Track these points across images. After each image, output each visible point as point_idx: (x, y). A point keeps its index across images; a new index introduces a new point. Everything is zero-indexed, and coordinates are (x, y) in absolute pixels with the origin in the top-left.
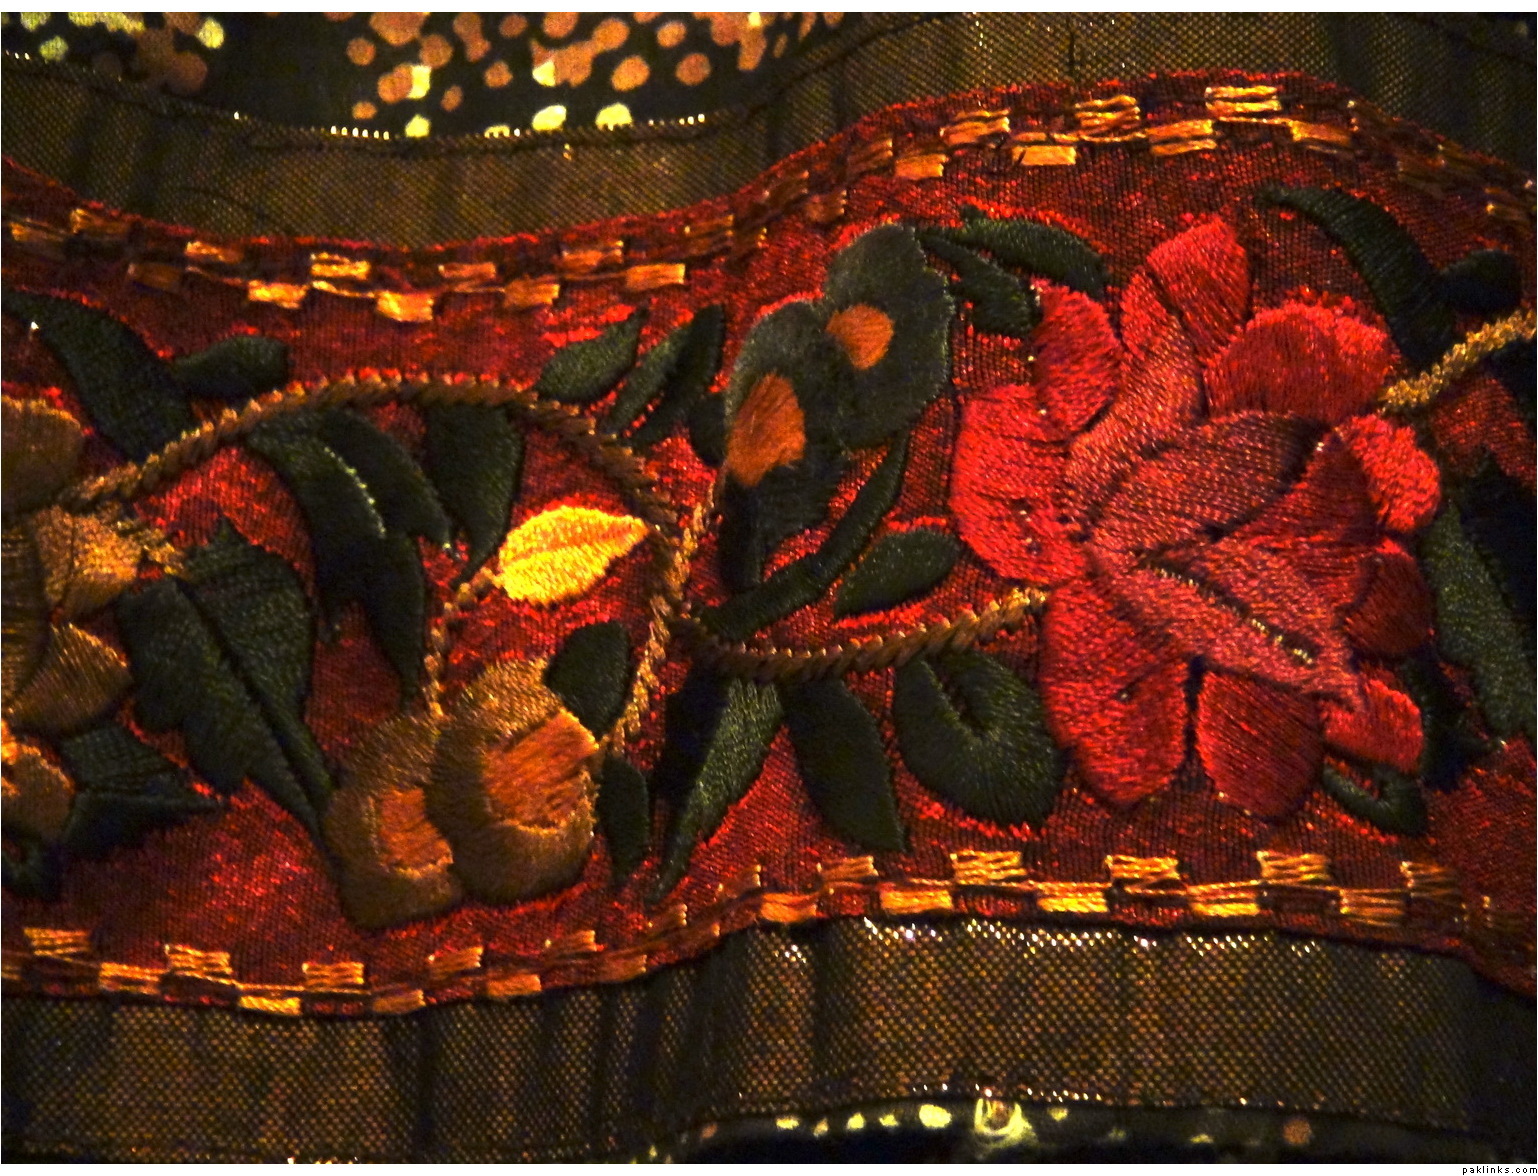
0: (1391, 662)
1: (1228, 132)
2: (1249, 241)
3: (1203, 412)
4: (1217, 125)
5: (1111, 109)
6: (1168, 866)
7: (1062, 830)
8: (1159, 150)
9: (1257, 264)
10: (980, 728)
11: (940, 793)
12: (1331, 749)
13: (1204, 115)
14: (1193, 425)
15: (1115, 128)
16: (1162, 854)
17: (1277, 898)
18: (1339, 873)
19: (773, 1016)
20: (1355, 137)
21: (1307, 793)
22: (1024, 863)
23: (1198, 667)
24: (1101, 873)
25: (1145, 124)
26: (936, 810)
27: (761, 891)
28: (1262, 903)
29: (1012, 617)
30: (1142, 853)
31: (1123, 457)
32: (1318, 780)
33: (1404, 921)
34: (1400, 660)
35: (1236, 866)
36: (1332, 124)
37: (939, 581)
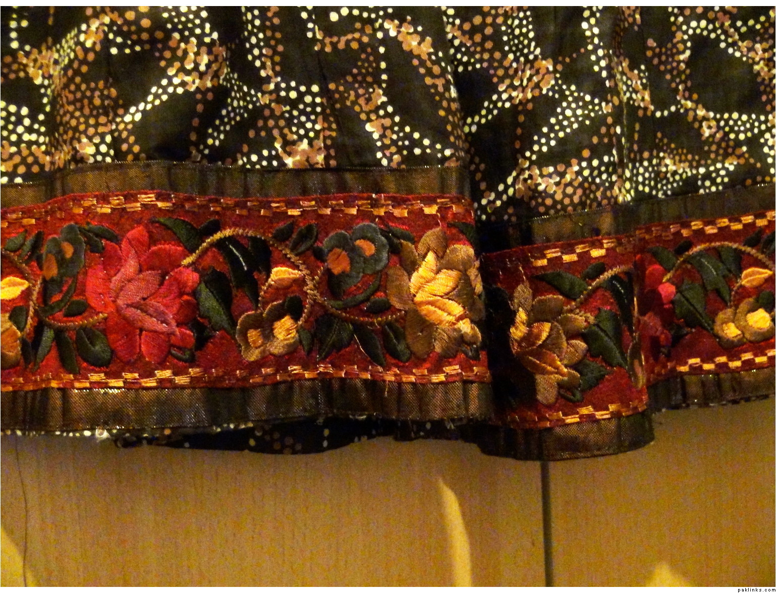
0: (186, 324)
1: (143, 205)
2: (149, 232)
3: (141, 271)
4: (141, 204)
5: (118, 199)
6: (136, 375)
7: (113, 367)
8: (128, 210)
9: (151, 236)
10: (94, 346)
11: (85, 360)
12: (173, 346)
13: (138, 202)
14: (138, 274)
15: (119, 204)
16: (135, 372)
17: (161, 381)
18: (176, 374)
19: (54, 409)
20: (173, 204)
21: (167, 356)
22: (105, 375)
23: (141, 330)
24: (122, 377)
25: (125, 203)
26: (85, 364)
27: (50, 379)
28: (157, 382)
29: (100, 320)
30: (131, 372)
31: (123, 282)
32: (169, 353)
33: (190, 382)
34: (188, 323)
35: (151, 375)
36: (168, 201)
37: (84, 312)
